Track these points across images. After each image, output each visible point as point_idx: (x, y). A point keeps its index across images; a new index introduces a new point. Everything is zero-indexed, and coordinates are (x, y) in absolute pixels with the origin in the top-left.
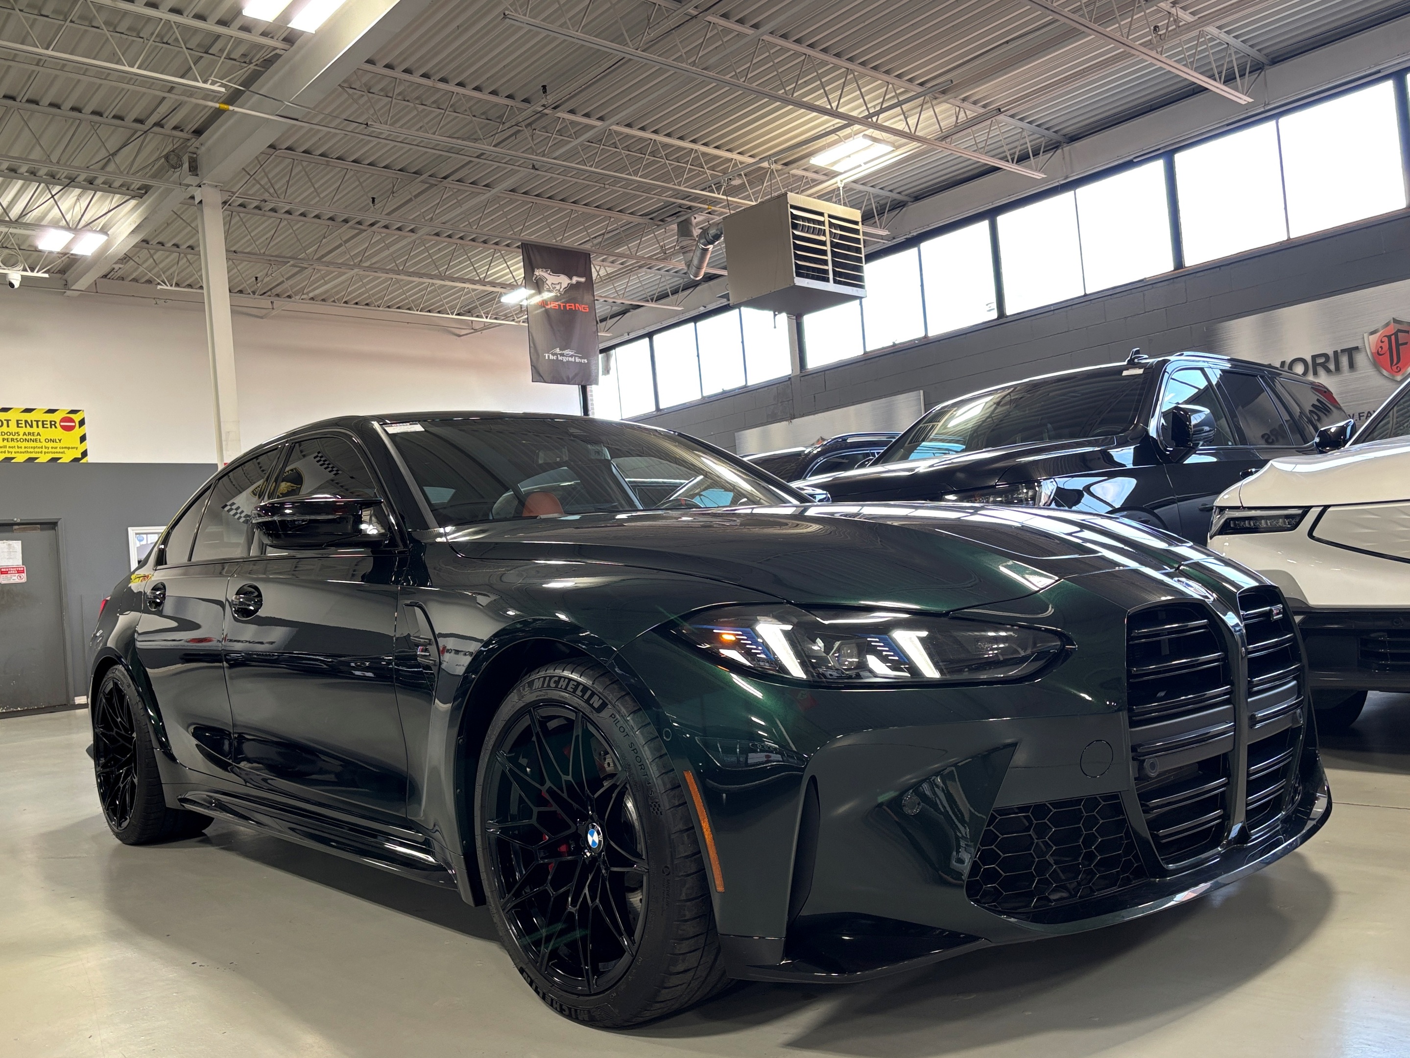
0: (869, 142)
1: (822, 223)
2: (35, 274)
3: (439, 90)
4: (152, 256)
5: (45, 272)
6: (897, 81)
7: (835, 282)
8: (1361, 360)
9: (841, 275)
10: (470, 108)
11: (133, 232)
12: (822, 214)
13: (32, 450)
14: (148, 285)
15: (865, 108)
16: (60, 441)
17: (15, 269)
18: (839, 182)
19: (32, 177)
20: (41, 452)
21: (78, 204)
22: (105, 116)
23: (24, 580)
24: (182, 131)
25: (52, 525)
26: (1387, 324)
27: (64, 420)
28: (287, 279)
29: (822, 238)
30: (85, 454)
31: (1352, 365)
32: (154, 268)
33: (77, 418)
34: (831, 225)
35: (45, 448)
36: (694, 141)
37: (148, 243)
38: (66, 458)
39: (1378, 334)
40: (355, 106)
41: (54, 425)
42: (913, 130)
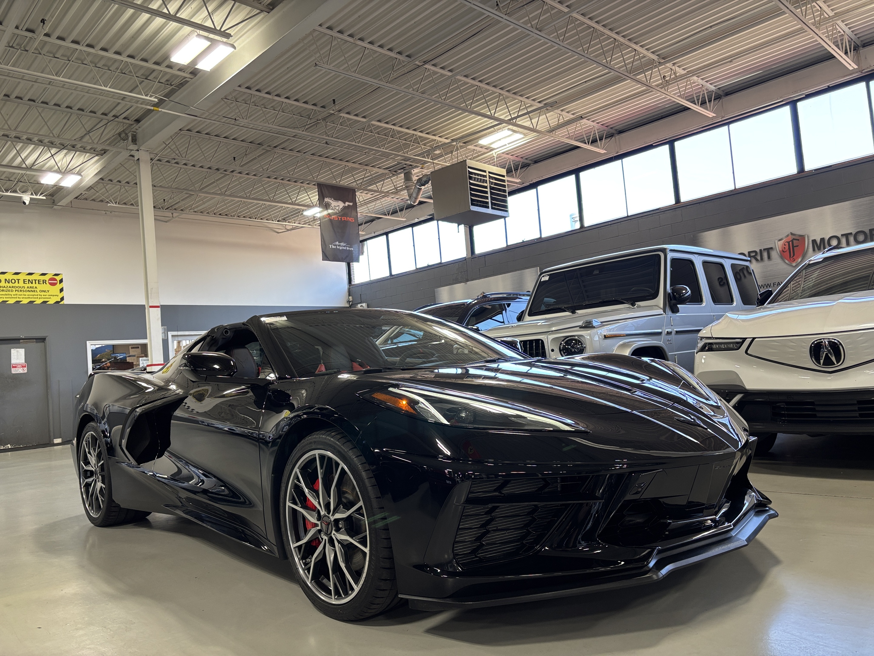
0: (510, 133)
1: (485, 176)
2: (38, 197)
3: (275, 100)
4: (105, 187)
5: (43, 196)
6: (526, 100)
7: (492, 208)
8: (774, 254)
9: (495, 204)
10: (292, 110)
11: (96, 174)
12: (485, 171)
13: (32, 297)
14: (100, 203)
15: (509, 114)
16: (48, 291)
17: (27, 194)
18: (494, 154)
19: (40, 143)
20: (37, 298)
21: (65, 158)
22: (85, 111)
23: (26, 371)
24: (128, 120)
25: (43, 340)
26: (788, 236)
27: (50, 279)
28: (182, 200)
29: (485, 185)
30: (62, 299)
31: (769, 257)
32: (106, 193)
33: (58, 278)
34: (490, 177)
35: (40, 295)
36: (415, 130)
37: (103, 180)
38: (52, 301)
39: (783, 241)
40: (228, 108)
41: (45, 282)
42: (535, 126)
